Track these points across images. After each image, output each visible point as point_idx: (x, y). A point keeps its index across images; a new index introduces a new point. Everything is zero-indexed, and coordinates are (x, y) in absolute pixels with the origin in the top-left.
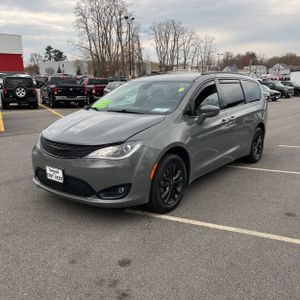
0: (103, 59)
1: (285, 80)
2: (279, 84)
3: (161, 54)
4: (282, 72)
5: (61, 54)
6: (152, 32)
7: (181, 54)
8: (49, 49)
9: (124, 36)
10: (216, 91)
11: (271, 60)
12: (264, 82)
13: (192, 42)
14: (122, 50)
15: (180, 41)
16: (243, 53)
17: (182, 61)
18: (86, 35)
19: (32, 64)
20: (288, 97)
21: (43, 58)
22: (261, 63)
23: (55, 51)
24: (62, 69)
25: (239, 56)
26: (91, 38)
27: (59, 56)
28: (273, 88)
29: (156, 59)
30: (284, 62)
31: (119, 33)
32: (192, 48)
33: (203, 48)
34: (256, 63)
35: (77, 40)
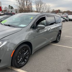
0: (23, 9)
1: (67, 17)
2: (65, 18)
3: (37, 9)
4: (66, 15)
5: (12, 7)
6: (35, 3)
7: (42, 9)
8: (9, 6)
9: (28, 4)
10: (46, 20)
11: (64, 12)
12: (62, 17)
13: (45, 6)
14: (27, 7)
15: (42, 6)
16: (57, 10)
17: (42, 11)
18: (19, 3)
19: (5, 9)
20: (67, 21)
21: (8, 8)
22: (61, 12)
23: (11, 6)
24: (12, 11)
25: (56, 10)
26: (20, 4)
27: (12, 8)
28: (64, 19)
29: (36, 10)
30: (67, 12)
31: (27, 3)
32: (45, 8)
33: (47, 8)
34: (60, 12)
35: (16, 4)
